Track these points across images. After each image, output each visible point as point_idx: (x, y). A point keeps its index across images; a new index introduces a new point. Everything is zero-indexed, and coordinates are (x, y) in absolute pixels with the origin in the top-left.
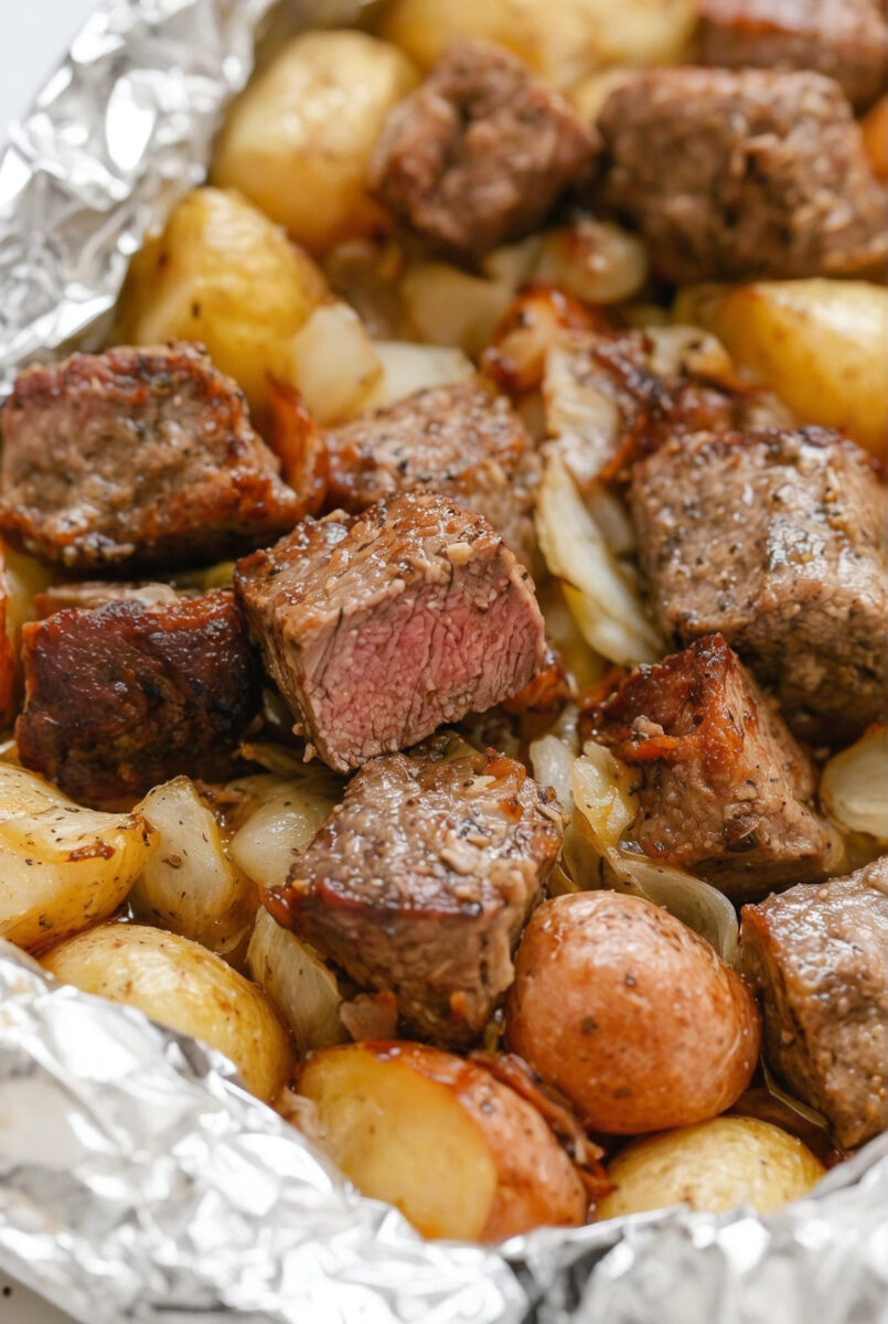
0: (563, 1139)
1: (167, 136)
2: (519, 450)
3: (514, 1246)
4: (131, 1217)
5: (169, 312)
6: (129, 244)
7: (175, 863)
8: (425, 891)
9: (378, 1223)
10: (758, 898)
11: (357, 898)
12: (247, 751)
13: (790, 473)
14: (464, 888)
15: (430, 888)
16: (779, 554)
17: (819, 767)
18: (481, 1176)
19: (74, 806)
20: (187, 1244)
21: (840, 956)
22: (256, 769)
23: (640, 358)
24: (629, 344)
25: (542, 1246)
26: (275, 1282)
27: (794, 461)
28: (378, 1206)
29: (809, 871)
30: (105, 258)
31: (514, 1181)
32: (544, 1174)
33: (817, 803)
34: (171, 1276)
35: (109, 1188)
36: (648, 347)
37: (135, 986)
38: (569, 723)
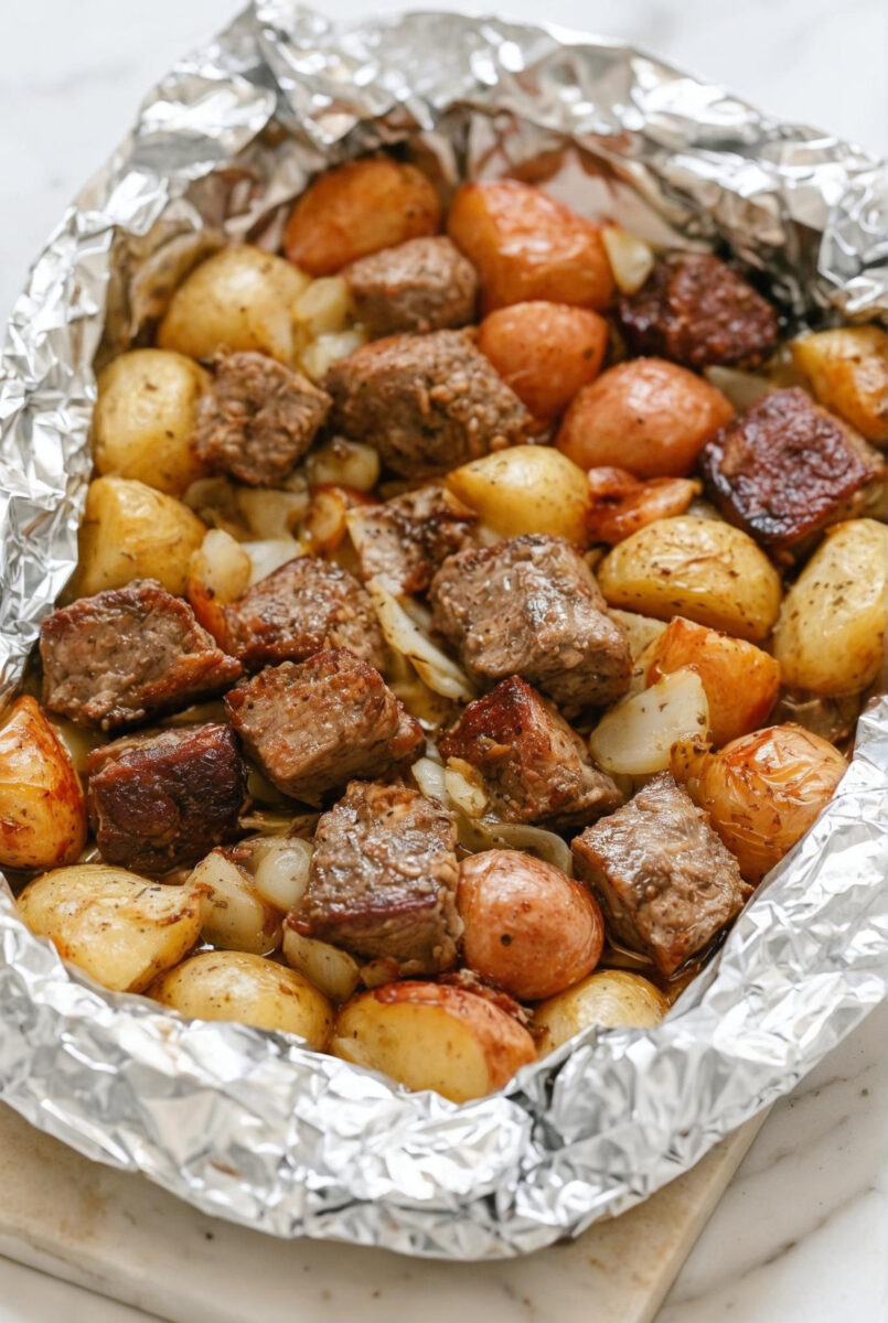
0: (508, 1010)
1: (73, 449)
2: (352, 591)
3: (511, 1086)
4: (283, 1162)
5: (109, 559)
6: (73, 525)
7: (222, 905)
8: (398, 894)
9: (427, 1103)
10: (579, 831)
11: (356, 912)
12: (246, 823)
13: (530, 566)
14: (421, 884)
15: (401, 892)
16: (539, 620)
17: (586, 738)
18: (473, 1052)
19: (155, 886)
20: (324, 1170)
21: (639, 859)
22: (252, 833)
23: (405, 512)
24: (396, 505)
25: (526, 1079)
26: (386, 1174)
27: (529, 557)
28: (424, 1093)
29: (603, 809)
30: (62, 535)
31: (496, 1050)
32: (508, 1039)
33: (593, 762)
34: (322, 1193)
35: (267, 1149)
36: (410, 505)
37: (231, 996)
38: (432, 751)
